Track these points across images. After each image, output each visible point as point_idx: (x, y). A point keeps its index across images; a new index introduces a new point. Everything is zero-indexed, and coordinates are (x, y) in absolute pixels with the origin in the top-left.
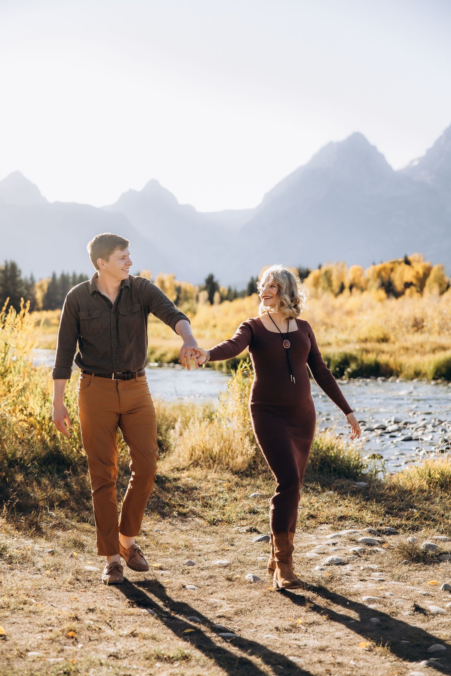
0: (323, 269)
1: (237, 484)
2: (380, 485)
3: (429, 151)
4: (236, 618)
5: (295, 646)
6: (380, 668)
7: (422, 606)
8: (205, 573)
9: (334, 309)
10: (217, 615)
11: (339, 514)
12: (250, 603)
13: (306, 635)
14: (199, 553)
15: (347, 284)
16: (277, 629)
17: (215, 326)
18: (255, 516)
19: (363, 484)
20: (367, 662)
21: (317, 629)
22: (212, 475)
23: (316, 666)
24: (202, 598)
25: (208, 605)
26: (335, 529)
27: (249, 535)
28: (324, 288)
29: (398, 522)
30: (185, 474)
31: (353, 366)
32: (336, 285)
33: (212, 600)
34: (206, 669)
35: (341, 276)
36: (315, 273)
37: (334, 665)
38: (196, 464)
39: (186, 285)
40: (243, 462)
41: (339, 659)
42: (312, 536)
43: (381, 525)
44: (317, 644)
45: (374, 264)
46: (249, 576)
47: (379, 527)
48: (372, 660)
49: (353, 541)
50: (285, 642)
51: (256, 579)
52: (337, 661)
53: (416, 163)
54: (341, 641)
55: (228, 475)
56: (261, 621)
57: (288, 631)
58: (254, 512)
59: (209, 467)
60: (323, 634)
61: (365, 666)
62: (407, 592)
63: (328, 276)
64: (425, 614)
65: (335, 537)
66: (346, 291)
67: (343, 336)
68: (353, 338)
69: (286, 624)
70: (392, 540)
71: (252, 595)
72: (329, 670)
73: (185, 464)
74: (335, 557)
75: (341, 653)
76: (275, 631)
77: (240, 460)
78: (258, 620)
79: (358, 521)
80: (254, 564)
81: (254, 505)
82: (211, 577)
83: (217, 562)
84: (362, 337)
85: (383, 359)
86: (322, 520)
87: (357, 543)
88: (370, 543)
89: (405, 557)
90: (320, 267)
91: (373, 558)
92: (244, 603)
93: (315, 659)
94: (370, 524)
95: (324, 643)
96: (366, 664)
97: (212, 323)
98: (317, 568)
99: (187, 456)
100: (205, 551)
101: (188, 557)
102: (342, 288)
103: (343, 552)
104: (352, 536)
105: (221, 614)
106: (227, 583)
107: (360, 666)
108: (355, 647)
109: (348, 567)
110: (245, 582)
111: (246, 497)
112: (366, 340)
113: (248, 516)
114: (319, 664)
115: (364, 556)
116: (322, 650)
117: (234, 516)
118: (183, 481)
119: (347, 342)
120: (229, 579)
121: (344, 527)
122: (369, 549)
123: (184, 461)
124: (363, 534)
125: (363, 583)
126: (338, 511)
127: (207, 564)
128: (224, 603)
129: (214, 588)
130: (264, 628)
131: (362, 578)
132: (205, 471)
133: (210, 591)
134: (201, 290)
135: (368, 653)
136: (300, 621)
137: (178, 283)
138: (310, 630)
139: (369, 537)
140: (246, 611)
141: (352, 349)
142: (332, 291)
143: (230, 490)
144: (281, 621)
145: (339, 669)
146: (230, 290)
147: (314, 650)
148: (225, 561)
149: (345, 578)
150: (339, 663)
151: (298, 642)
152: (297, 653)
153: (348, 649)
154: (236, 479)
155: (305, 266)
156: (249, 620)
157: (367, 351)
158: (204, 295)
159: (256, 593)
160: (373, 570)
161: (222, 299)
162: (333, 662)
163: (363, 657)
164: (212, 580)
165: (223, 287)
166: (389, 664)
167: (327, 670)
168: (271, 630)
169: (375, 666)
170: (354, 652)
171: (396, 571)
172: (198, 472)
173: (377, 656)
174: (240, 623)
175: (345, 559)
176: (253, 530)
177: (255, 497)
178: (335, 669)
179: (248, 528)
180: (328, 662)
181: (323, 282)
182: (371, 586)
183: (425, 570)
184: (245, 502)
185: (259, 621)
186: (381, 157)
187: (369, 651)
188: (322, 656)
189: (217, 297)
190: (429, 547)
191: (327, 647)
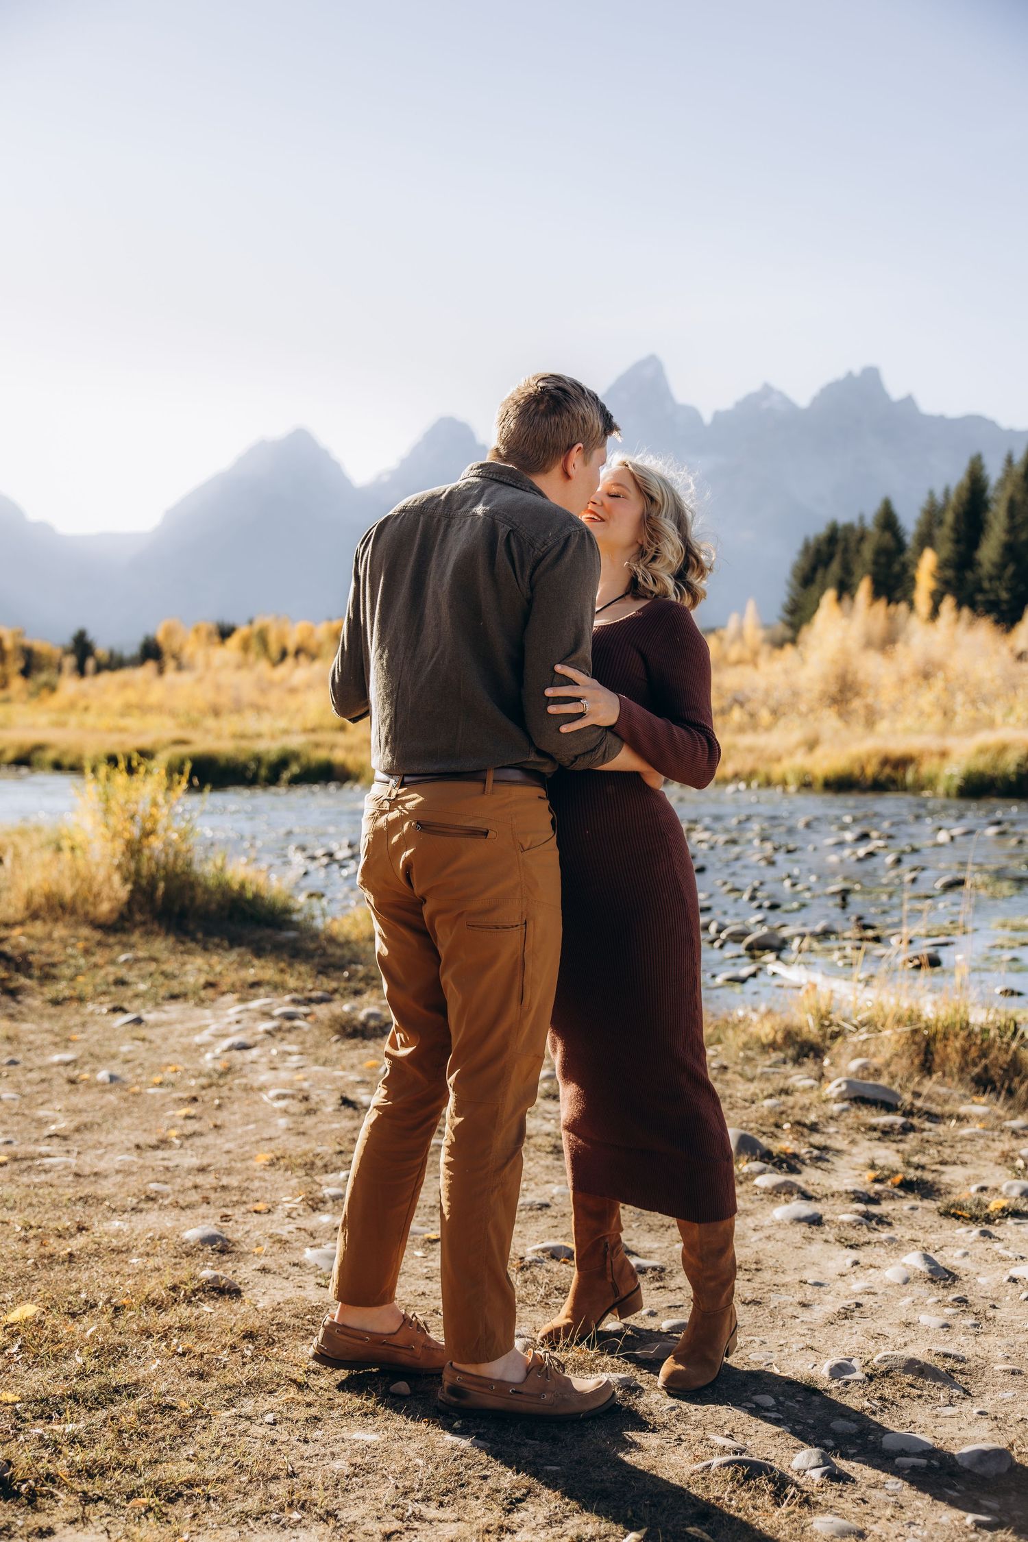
0: (257, 626)
1: (99, 944)
2: (315, 936)
3: (404, 462)
4: (77, 1136)
5: (161, 1168)
6: (282, 1188)
7: (351, 1097)
8: (35, 1076)
9: (272, 684)
10: (46, 1133)
11: (251, 979)
12: (100, 1114)
13: (182, 1151)
14: (28, 1046)
15: (291, 648)
16: (138, 1147)
17: (86, 709)
18: (122, 989)
19: (292, 934)
20: (265, 1180)
21: (198, 1141)
22: (60, 931)
23: (189, 1192)
24: (26, 1112)
25: (33, 1120)
26: (243, 1000)
27: (110, 1017)
28: (258, 655)
29: (334, 985)
30: (17, 931)
31: (295, 769)
32: (274, 649)
33: (42, 1113)
34: (16, 1212)
35: (282, 636)
36: (243, 631)
37: (215, 1189)
38: (34, 916)
39: (39, 644)
40: (111, 911)
41: (225, 1181)
42: (208, 1013)
43: (311, 991)
44: (195, 1162)
45: (330, 620)
46: (103, 1075)
47: (307, 994)
48: (273, 1178)
49: (267, 1015)
50: (147, 1163)
51: (113, 1078)
52: (221, 1184)
53: (386, 478)
54: (231, 1156)
55: (85, 931)
56: (115, 1136)
57: (155, 1148)
58: (121, 982)
59: (56, 920)
60: (207, 1148)
61: (261, 1187)
62: (334, 1080)
63: (262, 638)
64: (355, 1108)
65: (240, 1012)
66: (290, 661)
67: (282, 723)
68: (297, 725)
69: (153, 1140)
70: (322, 1011)
71: (103, 1102)
72: (207, 1198)
73: (19, 917)
74: (236, 1039)
75: (229, 1172)
76: (134, 1149)
77: (105, 907)
78: (110, 1136)
79: (278, 987)
80: (114, 1057)
81: (122, 972)
82: (43, 1081)
83: (56, 1058)
84: (309, 725)
85: (338, 756)
86: (224, 988)
87: (272, 1018)
88: (290, 1017)
89: (337, 1032)
90: (251, 622)
91: (291, 1037)
92: (91, 1114)
93: (189, 1184)
94: (296, 990)
95: (205, 1161)
96: (263, 1184)
97: (82, 704)
98: (208, 1056)
99: (21, 905)
100: (38, 1042)
101: (10, 1054)
102: (284, 654)
103: (249, 1032)
104: (266, 1009)
105: (52, 1133)
106: (67, 1087)
107: (254, 1188)
108: (250, 1163)
109: (254, 1053)
110: (97, 1084)
111: (113, 962)
112: (313, 730)
113: (113, 989)
114: (194, 1191)
115: (279, 1036)
116: (202, 1170)
117: (89, 990)
118: (13, 941)
119: (286, 732)
120: (72, 1082)
121: (256, 997)
122: (288, 1024)
123: (16, 910)
124: (282, 1005)
125: (273, 1072)
126: (251, 974)
127: (38, 1062)
128: (59, 1115)
129: (46, 1096)
130: (118, 1147)
131: (272, 1066)
132: (49, 926)
133: (40, 1101)
134: (66, 652)
135: (268, 1168)
136: (174, 1133)
137: (27, 641)
138: (187, 1144)
139: (291, 1009)
140: (92, 1125)
141: (295, 742)
142: (269, 658)
143: (87, 952)
144: (145, 1135)
145: (222, 1194)
146: (112, 655)
147: (189, 1171)
148: (68, 1056)
149: (247, 1069)
150: (223, 1186)
151: (166, 1163)
152: (163, 1178)
153: (239, 1165)
154: (98, 935)
155: (229, 620)
156: (96, 1137)
157: (317, 745)
158: (70, 662)
159: (112, 1098)
160: (290, 1054)
161: (99, 668)
162: (215, 1185)
163: (261, 1174)
164: (45, 1085)
165: (102, 649)
166: (296, 1180)
167: (203, 1198)
168: (128, 1149)
169: (276, 1186)
170: (247, 1169)
171: (323, 1053)
172: (38, 928)
173: (281, 1172)
174: (80, 1143)
175: (250, 1041)
176: (117, 1010)
177: (126, 961)
178: (217, 1195)
179: (110, 1006)
180: (208, 1186)
181: (255, 646)
182: (284, 1075)
183: (364, 1047)
184: (111, 969)
185: (111, 1138)
186: (336, 466)
187: (270, 1165)
188: (200, 1179)
189: (90, 664)
190: (371, 1016)
191: (209, 1165)
